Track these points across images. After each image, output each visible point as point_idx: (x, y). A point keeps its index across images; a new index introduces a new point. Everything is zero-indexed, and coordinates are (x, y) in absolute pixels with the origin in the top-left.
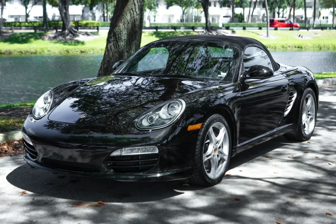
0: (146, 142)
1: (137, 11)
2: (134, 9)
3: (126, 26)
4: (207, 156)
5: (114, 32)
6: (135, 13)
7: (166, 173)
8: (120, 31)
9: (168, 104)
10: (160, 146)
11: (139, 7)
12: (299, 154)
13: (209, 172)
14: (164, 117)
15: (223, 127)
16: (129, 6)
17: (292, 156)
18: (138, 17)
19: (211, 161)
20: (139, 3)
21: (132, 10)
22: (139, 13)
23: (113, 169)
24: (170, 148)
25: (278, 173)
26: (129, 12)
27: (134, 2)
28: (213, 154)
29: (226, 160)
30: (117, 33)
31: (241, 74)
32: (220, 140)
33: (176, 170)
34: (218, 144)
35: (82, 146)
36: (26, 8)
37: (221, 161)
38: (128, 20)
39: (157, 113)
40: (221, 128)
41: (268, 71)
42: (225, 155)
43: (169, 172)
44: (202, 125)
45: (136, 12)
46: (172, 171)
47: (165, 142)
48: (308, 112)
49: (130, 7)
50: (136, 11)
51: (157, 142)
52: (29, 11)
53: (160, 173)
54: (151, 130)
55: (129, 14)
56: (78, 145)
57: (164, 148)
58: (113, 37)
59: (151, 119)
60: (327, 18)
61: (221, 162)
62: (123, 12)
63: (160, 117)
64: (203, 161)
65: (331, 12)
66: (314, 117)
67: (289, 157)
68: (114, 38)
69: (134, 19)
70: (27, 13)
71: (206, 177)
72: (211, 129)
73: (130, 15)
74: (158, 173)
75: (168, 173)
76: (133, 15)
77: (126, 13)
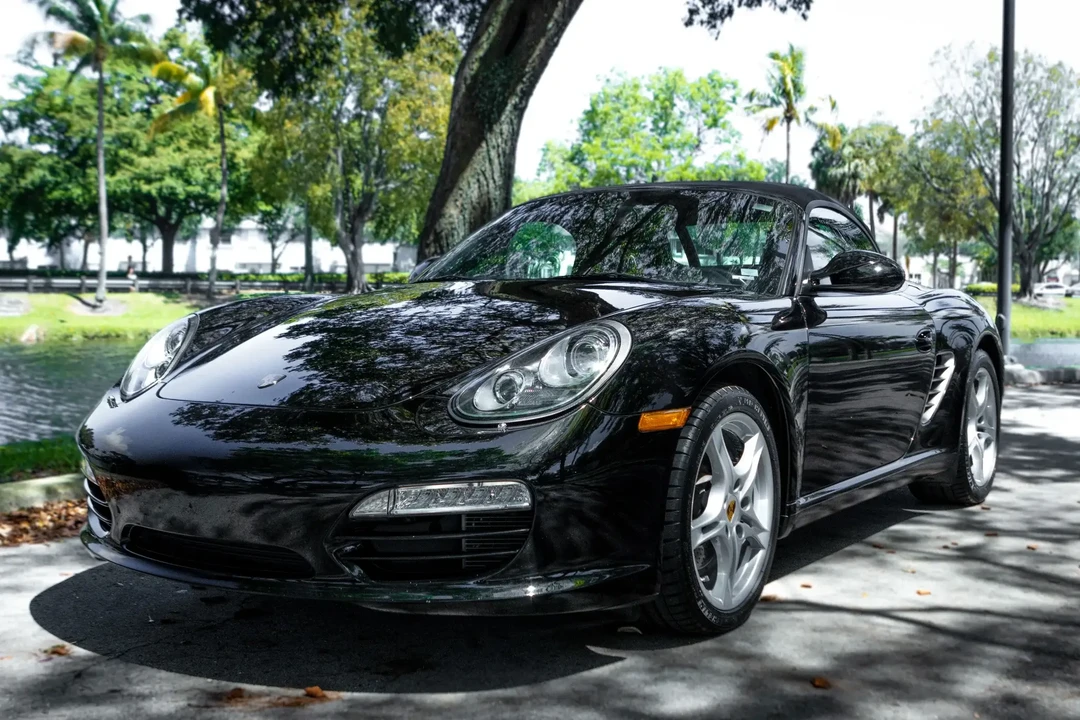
0: (491, 465)
1: (496, 177)
2: (488, 174)
3: (466, 216)
4: (705, 529)
5: (435, 230)
6: (491, 185)
7: (561, 583)
8: (452, 229)
9: (569, 338)
10: (536, 484)
11: (501, 169)
12: (971, 539)
13: (710, 585)
14: (554, 380)
15: (755, 434)
16: (475, 166)
17: (953, 544)
18: (498, 193)
19: (718, 547)
20: (501, 158)
21: (484, 175)
22: (500, 183)
23: (361, 565)
24: (575, 495)
25: (929, 593)
26: (475, 180)
27: (489, 155)
28: (722, 522)
29: (763, 548)
30: (443, 234)
31: (804, 277)
32: (746, 476)
33: (595, 574)
34: (741, 489)
35: (278, 482)
36: (274, 247)
37: (748, 548)
38: (472, 202)
39: (529, 368)
40: (750, 437)
41: (887, 269)
42: (763, 530)
43: (570, 578)
44: (688, 419)
45: (495, 182)
46: (580, 577)
47: (555, 469)
48: (980, 421)
49: (478, 167)
50: (493, 178)
51: (525, 466)
52: (279, 256)
53: (536, 582)
54: (504, 425)
55: (476, 186)
56: (262, 478)
57: (553, 494)
58: (432, 245)
59: (508, 388)
60: (919, 276)
61: (748, 551)
62: (461, 179)
63: (539, 382)
64: (690, 543)
65: (928, 264)
66: (994, 438)
67: (946, 547)
68: (436, 247)
69: (489, 199)
70: (276, 256)
71: (699, 603)
72: (717, 435)
73: (479, 187)
74: (529, 582)
75: (568, 585)
76: (486, 188)
77: (469, 183)
